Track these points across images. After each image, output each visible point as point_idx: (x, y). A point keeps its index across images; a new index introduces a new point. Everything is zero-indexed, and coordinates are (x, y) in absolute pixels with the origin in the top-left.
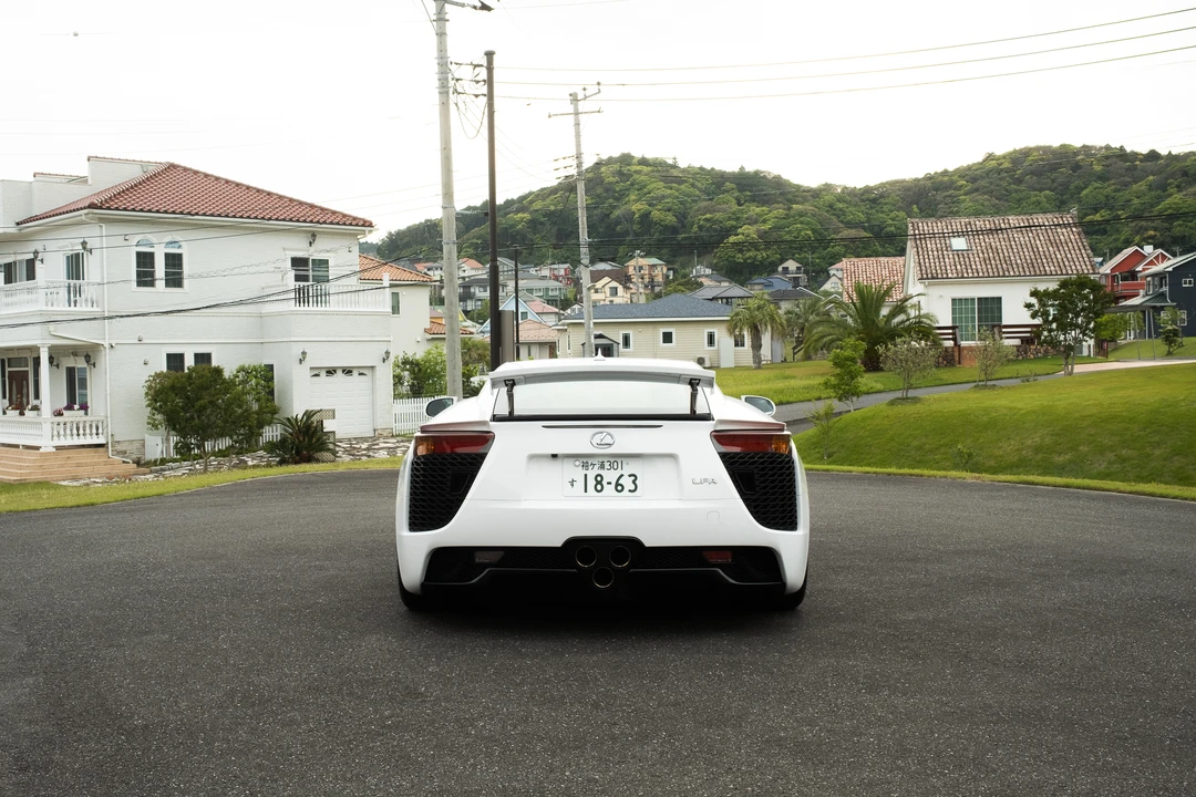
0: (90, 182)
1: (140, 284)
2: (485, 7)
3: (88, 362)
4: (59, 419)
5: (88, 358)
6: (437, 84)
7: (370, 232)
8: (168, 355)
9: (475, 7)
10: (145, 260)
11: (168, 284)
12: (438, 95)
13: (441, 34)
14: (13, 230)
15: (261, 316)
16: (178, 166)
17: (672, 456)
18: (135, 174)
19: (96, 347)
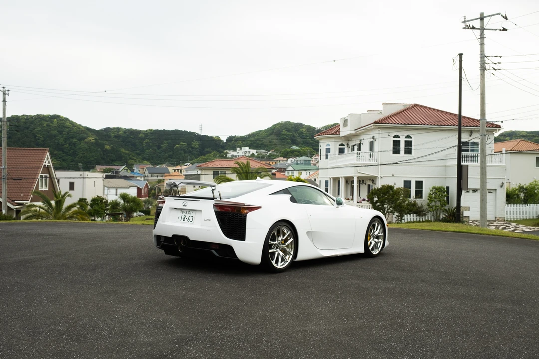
0: (383, 113)
1: (394, 153)
2: (504, 30)
3: (373, 183)
4: (359, 204)
5: (373, 181)
6: (479, 66)
7: (499, 130)
8: (404, 181)
9: (500, 30)
10: (396, 144)
11: (406, 153)
12: (479, 71)
13: (482, 44)
14: (353, 132)
15: (446, 166)
16: (419, 105)
17: (201, 211)
18: (401, 108)
19: (375, 177)
